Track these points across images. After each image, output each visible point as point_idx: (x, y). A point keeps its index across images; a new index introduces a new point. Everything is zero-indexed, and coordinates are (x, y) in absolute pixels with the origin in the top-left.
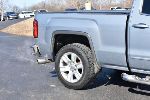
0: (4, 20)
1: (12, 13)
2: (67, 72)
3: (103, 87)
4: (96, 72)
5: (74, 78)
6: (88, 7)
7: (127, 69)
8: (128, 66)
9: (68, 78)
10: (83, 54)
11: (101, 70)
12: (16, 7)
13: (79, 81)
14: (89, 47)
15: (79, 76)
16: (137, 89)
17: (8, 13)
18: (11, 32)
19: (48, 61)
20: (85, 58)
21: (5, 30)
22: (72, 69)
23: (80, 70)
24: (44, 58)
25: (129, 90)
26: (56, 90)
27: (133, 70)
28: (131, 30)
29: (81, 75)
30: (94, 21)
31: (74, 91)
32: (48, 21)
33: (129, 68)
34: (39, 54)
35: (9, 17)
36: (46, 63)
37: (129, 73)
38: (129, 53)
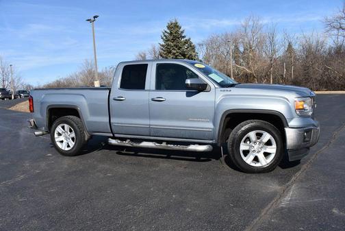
0: (15, 98)
1: (23, 92)
2: (62, 142)
3: (95, 153)
4: (86, 139)
5: (68, 146)
6: (97, 84)
7: (111, 135)
8: (112, 132)
9: (63, 147)
10: (75, 125)
11: (92, 137)
12: (29, 86)
13: (73, 148)
14: (79, 117)
15: (72, 144)
16: (124, 152)
17: (19, 91)
18: (19, 110)
19: (45, 133)
20: (77, 128)
21: (13, 108)
22: (66, 138)
23: (73, 139)
24: (41, 130)
25: (117, 153)
26: (51, 158)
27: (116, 135)
28: (112, 102)
29: (74, 143)
30: (83, 96)
31: (68, 157)
32: (43, 97)
33: (113, 134)
34: (36, 127)
35: (20, 96)
36: (43, 135)
37: (114, 138)
38: (112, 121)
